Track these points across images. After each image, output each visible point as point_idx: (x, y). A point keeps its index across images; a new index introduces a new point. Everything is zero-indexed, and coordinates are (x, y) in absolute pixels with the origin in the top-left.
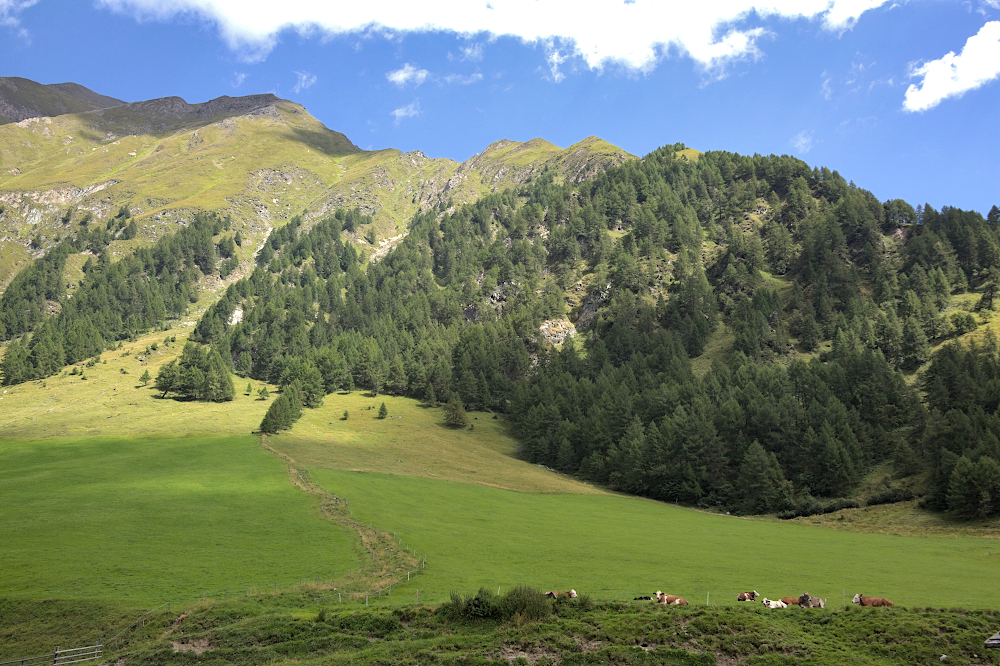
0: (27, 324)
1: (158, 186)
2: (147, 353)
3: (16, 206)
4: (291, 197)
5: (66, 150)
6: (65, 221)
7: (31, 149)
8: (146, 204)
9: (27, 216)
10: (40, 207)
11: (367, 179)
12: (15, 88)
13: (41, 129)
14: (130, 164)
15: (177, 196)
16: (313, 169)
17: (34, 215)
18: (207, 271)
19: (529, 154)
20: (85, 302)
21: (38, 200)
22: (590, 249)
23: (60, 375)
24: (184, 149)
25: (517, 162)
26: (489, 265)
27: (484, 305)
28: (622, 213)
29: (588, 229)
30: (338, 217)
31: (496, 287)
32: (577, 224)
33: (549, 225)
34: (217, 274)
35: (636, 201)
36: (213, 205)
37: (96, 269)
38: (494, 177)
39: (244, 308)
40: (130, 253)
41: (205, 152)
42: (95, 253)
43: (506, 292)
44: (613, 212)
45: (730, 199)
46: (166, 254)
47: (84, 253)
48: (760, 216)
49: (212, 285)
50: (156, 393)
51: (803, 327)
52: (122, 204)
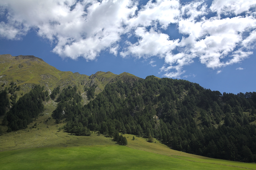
1: (18, 77)
2: (46, 122)
4: (51, 82)
8: (17, 82)
11: (69, 78)
14: (5, 71)
15: (25, 80)
16: (54, 75)
18: (44, 100)
19: (108, 75)
20: (19, 107)
22: (152, 99)
23: (28, 128)
24: (18, 68)
25: (106, 77)
26: (129, 102)
27: (135, 112)
28: (156, 91)
29: (150, 94)
30: (69, 88)
31: (135, 107)
32: (148, 93)
33: (140, 93)
34: (46, 101)
35: (157, 88)
36: (37, 83)
37: (14, 98)
38: (102, 80)
39: (64, 110)
40: (20, 94)
41: (26, 69)
42: (12, 94)
43: (138, 108)
44: (154, 90)
45: (178, 88)
46: (34, 95)
47: (9, 94)
48: (185, 93)
49: (45, 103)
50: (68, 133)
51: (215, 118)
52: (10, 81)
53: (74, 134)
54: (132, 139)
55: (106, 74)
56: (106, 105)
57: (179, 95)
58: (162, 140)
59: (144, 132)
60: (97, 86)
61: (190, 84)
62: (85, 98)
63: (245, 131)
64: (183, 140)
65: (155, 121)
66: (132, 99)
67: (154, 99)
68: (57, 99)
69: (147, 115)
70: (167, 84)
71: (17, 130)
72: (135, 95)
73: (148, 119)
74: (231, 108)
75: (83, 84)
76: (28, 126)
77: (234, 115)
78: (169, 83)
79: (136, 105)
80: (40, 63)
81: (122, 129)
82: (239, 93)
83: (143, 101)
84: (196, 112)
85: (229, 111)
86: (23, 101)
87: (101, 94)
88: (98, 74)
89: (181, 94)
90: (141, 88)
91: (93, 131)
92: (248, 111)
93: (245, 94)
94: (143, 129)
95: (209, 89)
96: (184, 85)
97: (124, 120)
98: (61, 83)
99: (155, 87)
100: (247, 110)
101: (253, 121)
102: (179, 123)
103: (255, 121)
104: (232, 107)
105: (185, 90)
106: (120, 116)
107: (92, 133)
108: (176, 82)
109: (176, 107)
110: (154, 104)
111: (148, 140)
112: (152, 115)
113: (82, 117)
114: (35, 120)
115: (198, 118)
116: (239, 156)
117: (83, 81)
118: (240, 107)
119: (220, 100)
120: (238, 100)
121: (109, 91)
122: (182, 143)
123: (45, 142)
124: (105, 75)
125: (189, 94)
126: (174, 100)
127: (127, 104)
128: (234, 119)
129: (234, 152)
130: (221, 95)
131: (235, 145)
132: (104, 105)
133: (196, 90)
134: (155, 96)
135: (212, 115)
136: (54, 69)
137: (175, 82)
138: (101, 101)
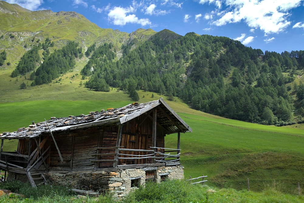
0: (32, 68)
1: (54, 33)
2: (72, 78)
3: (16, 36)
4: (89, 39)
5: (24, 22)
6: (33, 41)
7: (14, 21)
8: (53, 38)
9: (20, 39)
10: (23, 36)
11: (108, 36)
12: (2, 4)
13: (16, 15)
14: (43, 27)
15: (61, 36)
16: (92, 32)
17: (22, 39)
18: (76, 57)
19: (149, 32)
20: (48, 63)
21: (22, 35)
22: (184, 57)
23: (52, 82)
24: (57, 24)
25: (146, 34)
26: (160, 60)
27: (163, 69)
28: (190, 48)
29: (183, 52)
30: (105, 45)
31: (164, 65)
32: (181, 50)
33: (172, 50)
34: (79, 58)
35: (193, 45)
36: (72, 39)
37: (46, 54)
38: (141, 37)
39: (93, 67)
40: (54, 50)
41: (64, 25)
42: (45, 50)
43: (167, 66)
44: (188, 48)
45: (216, 46)
46: (66, 52)
47: (42, 50)
48: (223, 51)
49: (78, 60)
50: (87, 89)
51: (248, 79)
52: (46, 37)
53: (93, 89)
54: (151, 97)
55: (146, 32)
56: (136, 63)
57: (215, 53)
58: (184, 99)
59: (167, 91)
60: (134, 44)
61: (230, 41)
62: (120, 55)
63: (273, 92)
64: (203, 99)
65: (181, 79)
66: (163, 57)
67: (186, 57)
68: (91, 56)
69: (174, 73)
70: (205, 41)
71: (41, 84)
72: (166, 53)
73: (174, 77)
74: (268, 68)
75: (121, 41)
76: (53, 81)
77: (269, 75)
78: (207, 41)
79: (166, 63)
80: (80, 19)
81: (144, 87)
82: (284, 52)
83: (174, 59)
84: (229, 71)
85: (265, 71)
86: (53, 57)
87: (133, 51)
88: (138, 32)
89: (217, 53)
90: (175, 46)
91: (114, 87)
92: (289, 71)
93: (290, 53)
94: (167, 87)
95: (250, 47)
96: (224, 42)
97: (149, 78)
98: (98, 40)
99: (190, 44)
100: (287, 71)
101: (290, 82)
102: (207, 82)
103: (292, 82)
104: (270, 66)
105: (223, 48)
106: (146, 74)
107: (112, 89)
108: (216, 39)
109: (209, 66)
110: (185, 63)
111: (168, 98)
112: (180, 73)
113: (107, 73)
114: (63, 75)
115: (230, 78)
116: (258, 118)
117: (122, 39)
118: (279, 67)
119: (259, 60)
120: (279, 59)
121: (142, 49)
122: (201, 103)
123: (59, 96)
124: (144, 32)
125: (227, 52)
126: (207, 58)
127: (157, 62)
128: (268, 79)
129: (253, 113)
130: (263, 53)
131: (256, 106)
132: (134, 62)
133: (235, 48)
134: (188, 54)
135: (245, 75)
136: (95, 26)
137: (214, 40)
138: (132, 59)
